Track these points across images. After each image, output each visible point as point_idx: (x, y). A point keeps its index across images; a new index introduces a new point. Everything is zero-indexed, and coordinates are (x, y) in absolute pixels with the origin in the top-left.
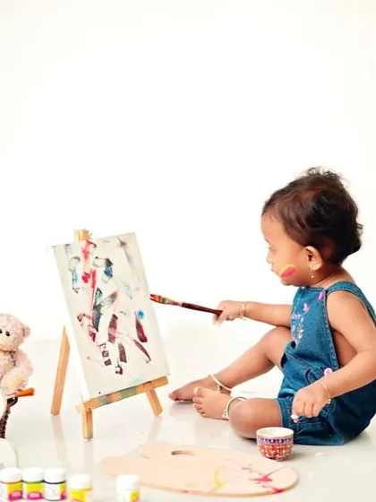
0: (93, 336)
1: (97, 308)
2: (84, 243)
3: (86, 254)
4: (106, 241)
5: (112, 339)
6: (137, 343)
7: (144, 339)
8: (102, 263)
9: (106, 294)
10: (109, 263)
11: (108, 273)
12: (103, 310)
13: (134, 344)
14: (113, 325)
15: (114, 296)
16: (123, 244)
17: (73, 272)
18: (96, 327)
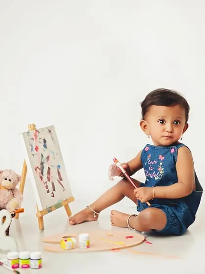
0: (41, 178)
1: (42, 164)
2: (34, 131)
3: (36, 136)
4: (43, 130)
5: (49, 180)
6: (59, 181)
7: (61, 180)
8: (42, 141)
9: (45, 157)
10: (45, 141)
11: (45, 146)
12: (44, 165)
13: (57, 182)
14: (49, 172)
15: (48, 158)
16: (50, 131)
17: (31, 146)
18: (42, 173)
